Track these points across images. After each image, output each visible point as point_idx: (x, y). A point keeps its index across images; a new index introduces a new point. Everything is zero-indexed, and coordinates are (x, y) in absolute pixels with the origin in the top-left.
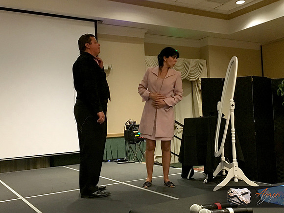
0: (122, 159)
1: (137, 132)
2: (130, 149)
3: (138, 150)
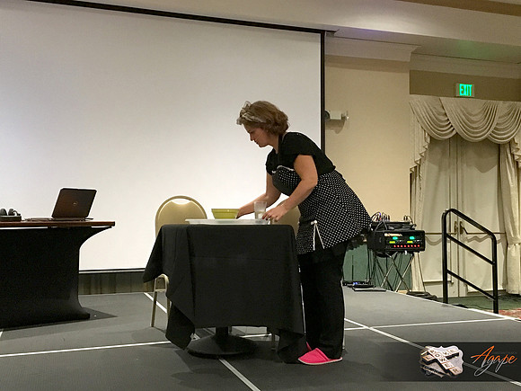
0: (362, 283)
1: (392, 235)
2: (377, 265)
3: (392, 268)
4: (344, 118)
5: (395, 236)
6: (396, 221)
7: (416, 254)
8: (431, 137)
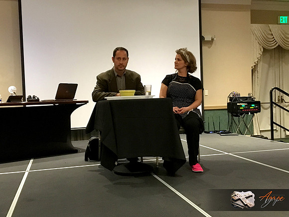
0: (225, 131)
1: (241, 104)
2: (233, 121)
3: (241, 122)
4: (213, 39)
5: (243, 105)
6: (244, 96)
7: (255, 114)
8: (264, 48)
